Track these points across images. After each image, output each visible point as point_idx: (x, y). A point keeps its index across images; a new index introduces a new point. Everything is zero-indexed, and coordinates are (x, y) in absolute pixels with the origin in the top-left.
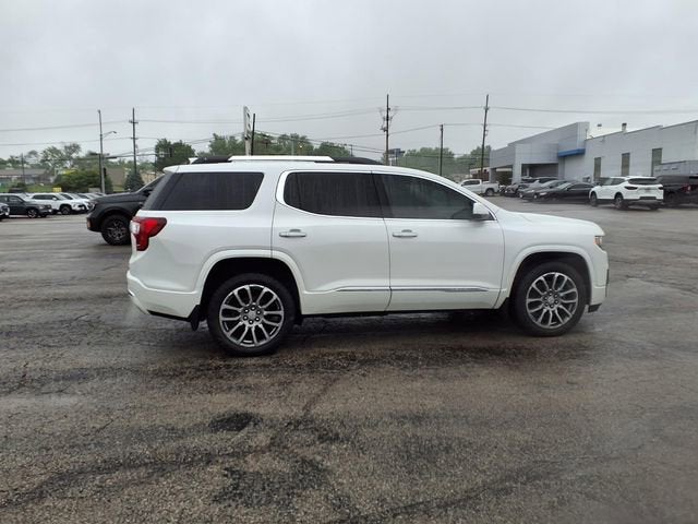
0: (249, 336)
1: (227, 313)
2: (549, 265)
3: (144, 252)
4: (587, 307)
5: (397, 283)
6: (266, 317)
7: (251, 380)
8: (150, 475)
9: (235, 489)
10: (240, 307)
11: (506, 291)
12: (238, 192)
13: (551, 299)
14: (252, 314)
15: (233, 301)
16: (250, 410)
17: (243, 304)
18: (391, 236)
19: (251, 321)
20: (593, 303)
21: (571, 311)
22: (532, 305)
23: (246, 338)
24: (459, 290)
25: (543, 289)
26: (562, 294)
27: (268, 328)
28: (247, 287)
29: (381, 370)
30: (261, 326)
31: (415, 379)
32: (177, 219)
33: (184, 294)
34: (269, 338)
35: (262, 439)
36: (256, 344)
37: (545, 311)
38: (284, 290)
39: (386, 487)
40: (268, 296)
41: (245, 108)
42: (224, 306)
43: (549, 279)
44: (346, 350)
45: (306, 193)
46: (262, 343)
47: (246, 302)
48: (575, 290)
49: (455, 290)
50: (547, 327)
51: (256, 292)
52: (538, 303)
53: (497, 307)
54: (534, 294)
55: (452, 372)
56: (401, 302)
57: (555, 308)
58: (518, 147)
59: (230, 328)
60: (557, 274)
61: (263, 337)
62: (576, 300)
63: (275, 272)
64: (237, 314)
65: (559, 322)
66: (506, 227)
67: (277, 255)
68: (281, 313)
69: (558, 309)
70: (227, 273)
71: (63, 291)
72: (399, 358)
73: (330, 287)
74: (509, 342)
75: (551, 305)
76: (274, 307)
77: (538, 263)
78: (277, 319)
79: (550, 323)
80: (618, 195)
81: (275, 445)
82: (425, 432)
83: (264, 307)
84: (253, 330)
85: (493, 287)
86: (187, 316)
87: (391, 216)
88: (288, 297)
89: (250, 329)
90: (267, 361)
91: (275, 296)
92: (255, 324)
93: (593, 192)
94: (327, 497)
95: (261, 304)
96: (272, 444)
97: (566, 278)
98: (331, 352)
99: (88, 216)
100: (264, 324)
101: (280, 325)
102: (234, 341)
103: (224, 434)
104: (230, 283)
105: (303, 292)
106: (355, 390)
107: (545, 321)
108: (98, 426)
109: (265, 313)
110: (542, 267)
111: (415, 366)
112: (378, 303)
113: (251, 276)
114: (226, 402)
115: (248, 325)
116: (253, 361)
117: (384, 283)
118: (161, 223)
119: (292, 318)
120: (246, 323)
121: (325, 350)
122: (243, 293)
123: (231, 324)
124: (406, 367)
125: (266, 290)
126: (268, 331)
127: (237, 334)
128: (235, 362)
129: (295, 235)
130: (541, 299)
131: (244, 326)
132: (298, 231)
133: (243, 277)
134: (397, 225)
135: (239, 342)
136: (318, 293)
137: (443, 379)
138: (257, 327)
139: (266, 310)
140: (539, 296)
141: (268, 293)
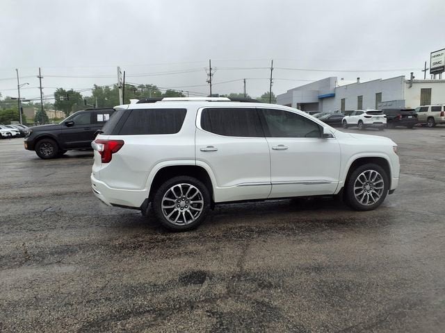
0: (181, 218)
1: (166, 203)
2: (367, 165)
3: (108, 164)
5: (275, 179)
6: (192, 205)
7: (191, 248)
8: (155, 320)
10: (175, 198)
11: (342, 183)
12: (170, 122)
13: (368, 187)
14: (183, 203)
15: (171, 195)
16: (202, 268)
17: (177, 197)
18: (271, 149)
19: (182, 208)
20: (392, 188)
21: (380, 194)
22: (357, 191)
23: (179, 219)
25: (364, 181)
26: (374, 184)
27: (194, 212)
28: (179, 185)
29: (274, 237)
30: (189, 211)
32: (130, 141)
33: (136, 191)
34: (194, 218)
35: (220, 288)
36: (186, 223)
37: (365, 194)
38: (204, 187)
39: (323, 317)
40: (193, 191)
42: (165, 199)
43: (367, 174)
44: (243, 225)
45: (215, 121)
46: (190, 222)
47: (179, 195)
48: (382, 180)
49: (311, 183)
50: (366, 204)
52: (361, 190)
53: (336, 193)
56: (277, 192)
57: (370, 193)
58: (294, 92)
59: (168, 213)
60: (372, 171)
61: (191, 218)
62: (383, 187)
63: (197, 175)
64: (173, 203)
65: (373, 201)
66: (341, 142)
67: (199, 163)
68: (202, 202)
69: (372, 193)
70: (166, 176)
71: (25, 191)
72: (281, 229)
73: (233, 184)
74: (346, 215)
75: (368, 191)
76: (197, 198)
77: (360, 164)
78: (199, 206)
79: (368, 202)
80: (360, 121)
81: (231, 292)
83: (191, 198)
84: (184, 214)
85: (333, 180)
86: (139, 206)
87: (270, 136)
88: (206, 191)
89: (181, 213)
90: (195, 234)
91: (198, 191)
92: (185, 210)
93: (345, 120)
94: (287, 326)
95: (189, 197)
96: (229, 291)
97: (377, 173)
99: (26, 140)
100: (190, 209)
101: (201, 210)
102: (171, 222)
103: (193, 287)
104: (168, 183)
105: (216, 188)
106: (265, 252)
107: (365, 201)
108: (100, 286)
109: (191, 202)
110: (363, 167)
111: (295, 233)
112: (262, 193)
113: (182, 178)
114: (182, 264)
115: (180, 211)
116: (184, 235)
117: (267, 180)
118: (121, 144)
119: (209, 205)
120: (179, 209)
121: (230, 226)
122: (177, 189)
123: (169, 211)
124: (289, 235)
125: (192, 187)
126: (194, 214)
127: (174, 217)
128: (174, 236)
129: (210, 150)
130: (362, 188)
131: (178, 211)
132: (212, 147)
133: (177, 179)
134: (275, 141)
135: (176, 222)
136: (225, 188)
137: (317, 241)
138: (186, 212)
139: (192, 200)
140: (361, 185)
141: (193, 188)
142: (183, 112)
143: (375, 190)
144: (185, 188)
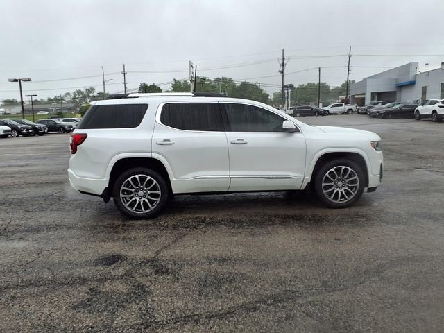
0: (139, 207)
2: (337, 161)
3: (75, 155)
4: (366, 189)
5: (234, 173)
6: (150, 195)
7: (133, 234)
9: (88, 301)
10: (133, 188)
11: (308, 178)
12: (130, 116)
13: (340, 183)
14: (141, 193)
15: (129, 185)
16: (123, 253)
17: (135, 187)
18: (230, 144)
19: (141, 197)
20: (371, 185)
21: (354, 192)
22: (327, 187)
23: (137, 208)
24: (276, 178)
25: (334, 177)
26: (347, 180)
27: (151, 202)
28: (137, 176)
29: (217, 229)
30: (146, 200)
31: (236, 235)
32: (93, 134)
33: (99, 181)
34: (152, 208)
35: (121, 271)
36: (143, 211)
37: (335, 191)
38: (161, 178)
39: (180, 304)
40: (151, 182)
41: (190, 62)
42: (123, 188)
43: (338, 170)
44: (201, 216)
45: (174, 116)
46: (148, 211)
47: (137, 185)
48: (356, 177)
49: (272, 178)
50: (337, 202)
51: (142, 179)
52: (331, 186)
53: (302, 188)
54: (327, 180)
55: (262, 230)
56: (237, 185)
57: (343, 190)
58: (368, 81)
59: (127, 202)
60: (344, 167)
61: (148, 208)
62: (358, 184)
63: (154, 167)
64: (131, 193)
65: (346, 199)
66: (309, 136)
67: (155, 156)
68: (159, 192)
69: (345, 190)
70: (123, 168)
72: (233, 221)
73: (190, 176)
74: (310, 212)
75: (340, 188)
76: (155, 188)
77: (329, 159)
78: (156, 196)
79: (339, 199)
80: (434, 111)
81: (128, 274)
82: (223, 270)
83: (148, 188)
84: (142, 203)
85: (299, 175)
86: (101, 194)
87: (230, 130)
88: (163, 182)
89: (140, 202)
90: (149, 222)
91: (155, 182)
92: (143, 199)
93: (417, 110)
94: (141, 308)
95: (146, 187)
96: (126, 274)
97: (350, 169)
98: (190, 217)
100: (148, 199)
101: (158, 200)
102: (130, 209)
103: (100, 267)
104: (127, 173)
105: (173, 179)
106: (194, 242)
107: (336, 198)
108: (29, 260)
109: (149, 192)
110: (332, 163)
111: (241, 226)
112: (222, 186)
113: (140, 169)
115: (138, 200)
117: (225, 173)
118: (84, 137)
119: (166, 196)
120: (137, 198)
122: (134, 180)
124: (234, 227)
125: (149, 178)
126: (152, 204)
127: (132, 205)
128: (129, 222)
129: (166, 143)
130: (333, 184)
131: (136, 200)
132: (169, 140)
133: (133, 170)
134: (233, 136)
135: (133, 210)
136: (182, 180)
138: (144, 201)
139: (149, 190)
140: (331, 181)
141: (150, 180)
142: (145, 107)
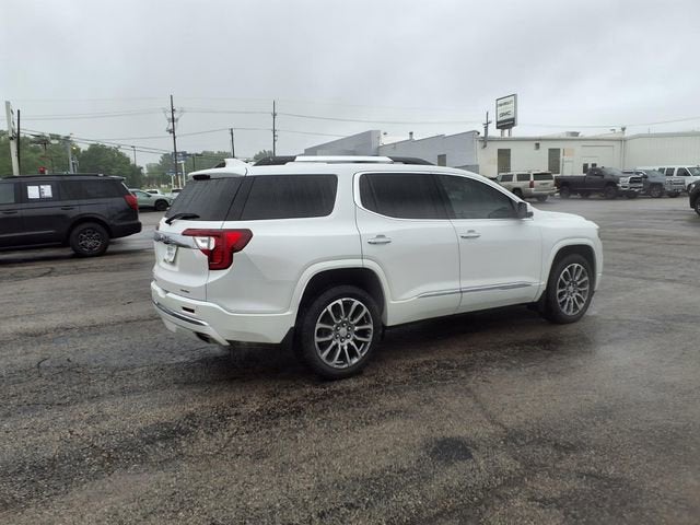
0: (342, 356)
1: (321, 333)
2: (572, 257)
3: (228, 270)
5: (466, 284)
6: (356, 333)
7: (388, 403)
9: (575, 518)
10: (333, 324)
11: (544, 283)
13: (571, 288)
14: (343, 331)
17: (335, 321)
18: (460, 238)
19: (343, 339)
21: (585, 298)
22: (560, 295)
23: (340, 358)
25: (567, 280)
26: (578, 283)
27: (359, 344)
28: (340, 302)
30: (352, 343)
33: (279, 316)
34: (361, 353)
35: (506, 461)
36: (349, 363)
37: (568, 299)
38: (371, 301)
40: (359, 309)
41: (8, 104)
42: (319, 325)
43: (571, 270)
46: (355, 360)
47: (339, 318)
48: (586, 278)
49: (509, 287)
50: (571, 314)
52: (564, 293)
53: (536, 300)
54: (562, 284)
57: (574, 296)
59: (322, 349)
60: (576, 265)
61: (355, 354)
62: (588, 287)
64: (330, 332)
65: (578, 308)
67: (368, 264)
68: (371, 326)
69: (577, 296)
73: (412, 294)
75: (572, 294)
77: (565, 256)
78: (367, 333)
79: (572, 310)
83: (356, 321)
84: (346, 348)
85: (529, 280)
86: (280, 342)
89: (342, 348)
91: (365, 309)
92: (347, 341)
95: (352, 320)
97: (582, 268)
100: (355, 340)
101: (369, 339)
102: (329, 363)
104: (323, 298)
105: (389, 302)
107: (569, 308)
109: (356, 328)
113: (344, 289)
115: (340, 344)
116: (352, 384)
117: (453, 285)
118: (247, 235)
119: (380, 333)
120: (339, 341)
122: (336, 309)
125: (357, 302)
126: (358, 348)
127: (331, 356)
128: (338, 386)
129: (380, 241)
130: (565, 289)
131: (337, 345)
132: (383, 236)
133: (337, 291)
134: (463, 225)
135: (335, 363)
136: (404, 302)
138: (349, 345)
139: (357, 325)
140: (565, 286)
141: (359, 305)
142: (333, 179)
143: (580, 292)
144: (347, 305)
